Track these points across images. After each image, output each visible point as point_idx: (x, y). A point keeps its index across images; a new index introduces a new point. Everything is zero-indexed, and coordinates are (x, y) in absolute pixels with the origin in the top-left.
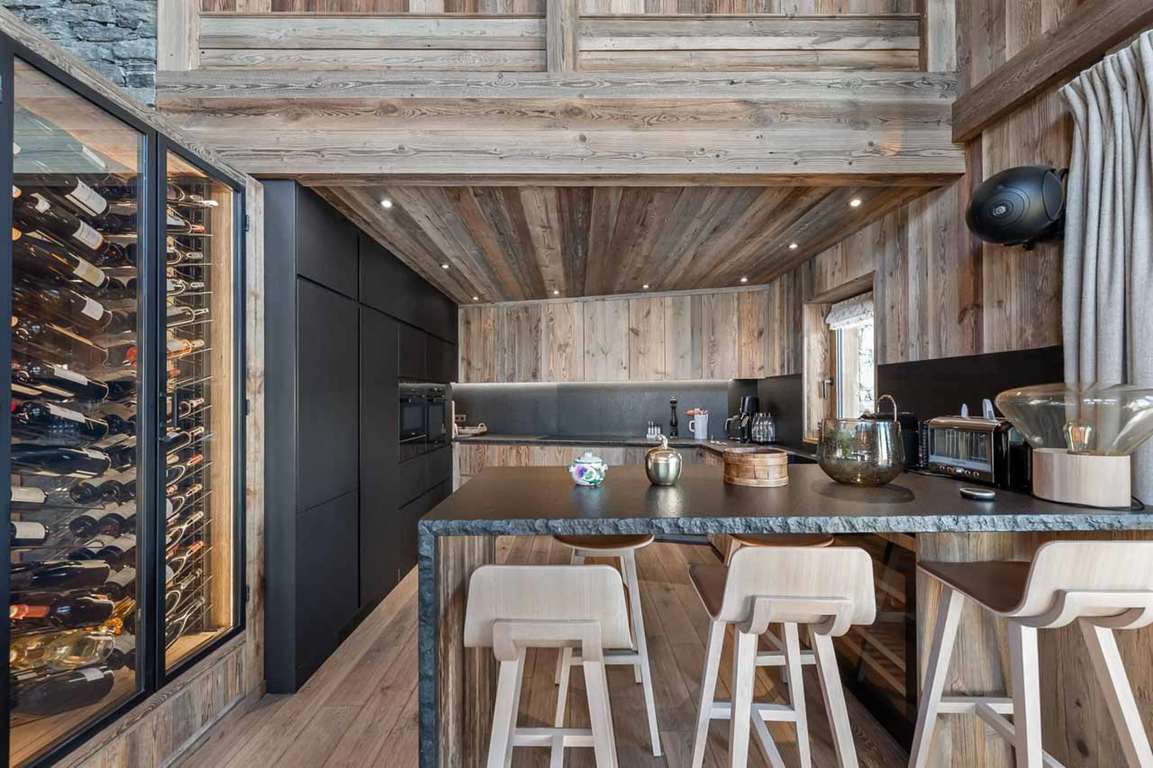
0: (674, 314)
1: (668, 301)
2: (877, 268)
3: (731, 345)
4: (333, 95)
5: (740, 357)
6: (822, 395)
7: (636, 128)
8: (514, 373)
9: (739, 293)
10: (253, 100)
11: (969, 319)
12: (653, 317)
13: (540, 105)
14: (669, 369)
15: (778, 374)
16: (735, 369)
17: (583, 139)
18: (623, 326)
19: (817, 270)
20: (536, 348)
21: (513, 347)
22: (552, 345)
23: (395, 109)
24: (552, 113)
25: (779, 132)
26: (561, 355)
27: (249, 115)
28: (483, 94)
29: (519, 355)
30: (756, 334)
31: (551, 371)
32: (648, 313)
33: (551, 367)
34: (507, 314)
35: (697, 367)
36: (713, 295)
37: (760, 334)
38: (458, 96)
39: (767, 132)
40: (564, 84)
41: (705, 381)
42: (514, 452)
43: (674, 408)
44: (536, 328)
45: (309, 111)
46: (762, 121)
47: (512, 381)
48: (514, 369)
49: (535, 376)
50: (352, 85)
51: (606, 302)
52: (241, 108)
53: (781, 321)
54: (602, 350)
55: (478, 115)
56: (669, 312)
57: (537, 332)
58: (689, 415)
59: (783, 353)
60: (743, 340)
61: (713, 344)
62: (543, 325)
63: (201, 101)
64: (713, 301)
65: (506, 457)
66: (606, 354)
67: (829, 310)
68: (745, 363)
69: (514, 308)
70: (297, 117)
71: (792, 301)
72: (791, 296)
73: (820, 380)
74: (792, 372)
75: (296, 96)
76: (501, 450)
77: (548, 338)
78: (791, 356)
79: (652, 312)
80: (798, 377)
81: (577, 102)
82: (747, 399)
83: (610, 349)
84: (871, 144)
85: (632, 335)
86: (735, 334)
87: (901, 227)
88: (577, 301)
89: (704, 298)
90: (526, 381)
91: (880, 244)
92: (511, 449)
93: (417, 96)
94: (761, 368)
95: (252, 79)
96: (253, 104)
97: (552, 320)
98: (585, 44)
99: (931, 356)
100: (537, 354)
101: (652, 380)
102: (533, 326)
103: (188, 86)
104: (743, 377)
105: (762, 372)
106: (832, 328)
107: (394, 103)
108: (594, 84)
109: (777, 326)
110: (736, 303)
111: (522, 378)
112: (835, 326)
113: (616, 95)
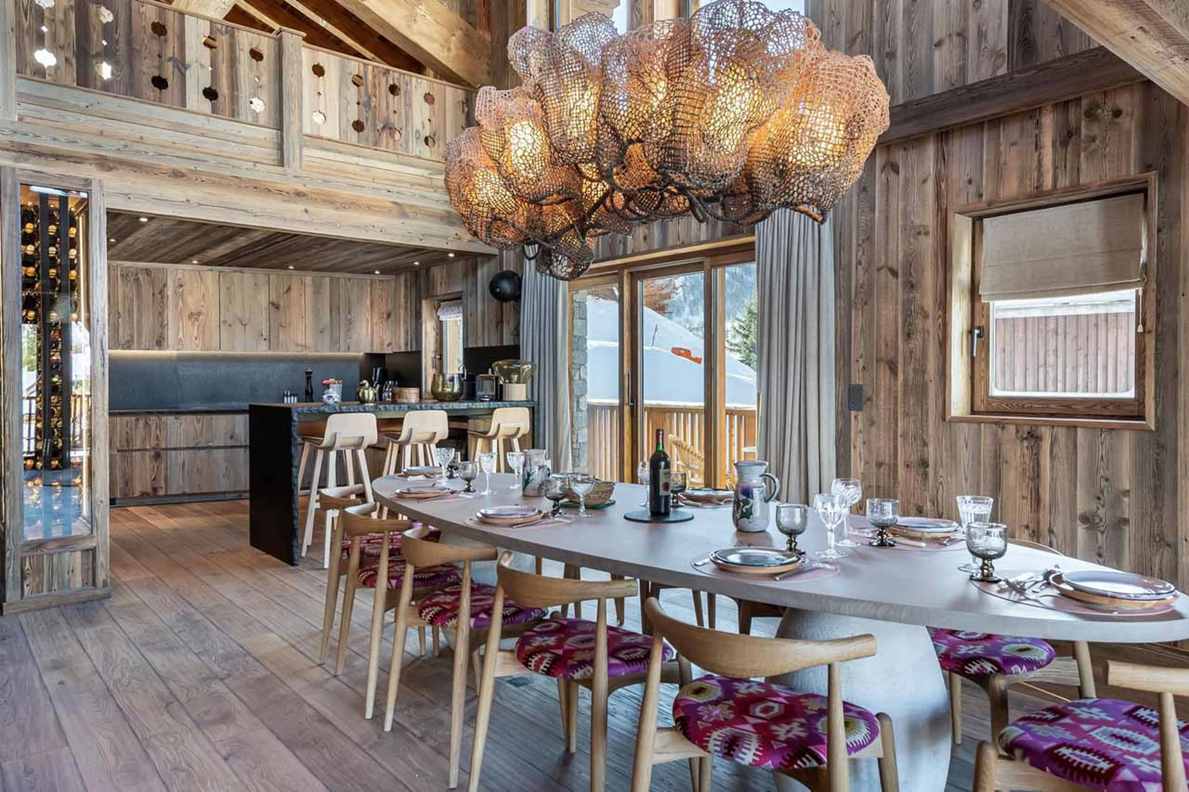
0: (314, 293)
1: (308, 280)
2: (465, 289)
3: (364, 323)
4: (136, 158)
5: (372, 333)
6: (434, 367)
7: (337, 209)
8: (132, 340)
9: (371, 280)
10: (73, 152)
11: (499, 328)
12: (294, 293)
13: (279, 187)
14: (310, 342)
15: (403, 349)
16: (369, 344)
17: (306, 211)
18: (263, 299)
19: (431, 277)
20: (161, 314)
21: (130, 312)
22: (181, 312)
23: (183, 175)
24: (288, 193)
25: (413, 222)
26: (193, 324)
27: (70, 162)
28: (242, 174)
29: (139, 322)
30: (385, 316)
31: (180, 340)
32: (289, 289)
33: (181, 335)
34: (122, 275)
35: (335, 343)
36: (350, 279)
37: (389, 315)
38: (228, 173)
39: (407, 221)
40: (295, 177)
41: (342, 354)
42: (141, 423)
43: (309, 379)
44: (160, 293)
45: (118, 166)
46: (404, 215)
47: (129, 348)
48: (132, 336)
49: (160, 343)
50: (151, 154)
51: (245, 275)
52: (63, 156)
53: (406, 308)
54: (241, 322)
55: (240, 187)
56: (309, 290)
57: (162, 297)
58: (324, 384)
59: (406, 333)
60: (375, 321)
61: (350, 322)
62: (170, 291)
63: (27, 145)
64: (349, 284)
65: (131, 429)
66: (245, 325)
67: (439, 307)
68: (377, 341)
69: (131, 270)
70: (110, 169)
71: (413, 296)
72: (413, 290)
73: (433, 355)
74: (414, 350)
75: (108, 154)
76: (124, 421)
77: (177, 305)
78: (413, 336)
79: (292, 288)
80: (419, 353)
81: (302, 189)
82: (379, 370)
83: (250, 320)
84: (457, 234)
85: (272, 309)
86: (368, 315)
87: (475, 270)
88: (211, 270)
89: (342, 281)
90: (148, 349)
91: (466, 275)
92: (137, 420)
93: (198, 169)
94: (389, 344)
95: (71, 136)
96: (73, 154)
97: (181, 286)
98: (306, 152)
99: (486, 345)
100: (163, 321)
101: (293, 352)
102: (157, 291)
103: (15, 132)
104: (375, 352)
105: (390, 347)
106: (441, 319)
107: (183, 171)
108: (312, 179)
109: (402, 311)
110: (369, 289)
111: (143, 346)
112: (443, 318)
113: (325, 188)
